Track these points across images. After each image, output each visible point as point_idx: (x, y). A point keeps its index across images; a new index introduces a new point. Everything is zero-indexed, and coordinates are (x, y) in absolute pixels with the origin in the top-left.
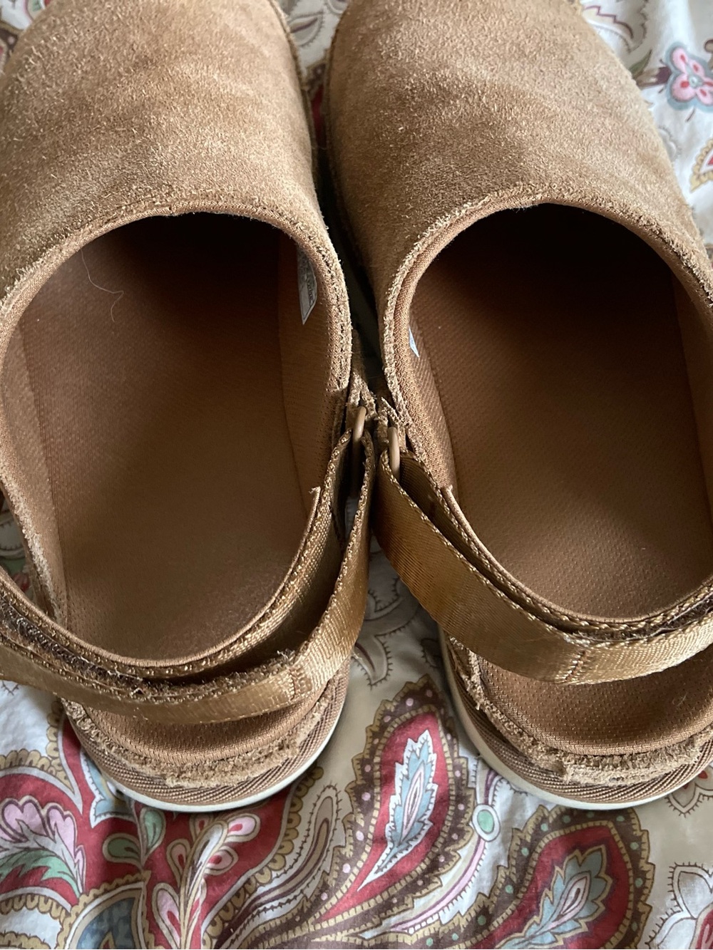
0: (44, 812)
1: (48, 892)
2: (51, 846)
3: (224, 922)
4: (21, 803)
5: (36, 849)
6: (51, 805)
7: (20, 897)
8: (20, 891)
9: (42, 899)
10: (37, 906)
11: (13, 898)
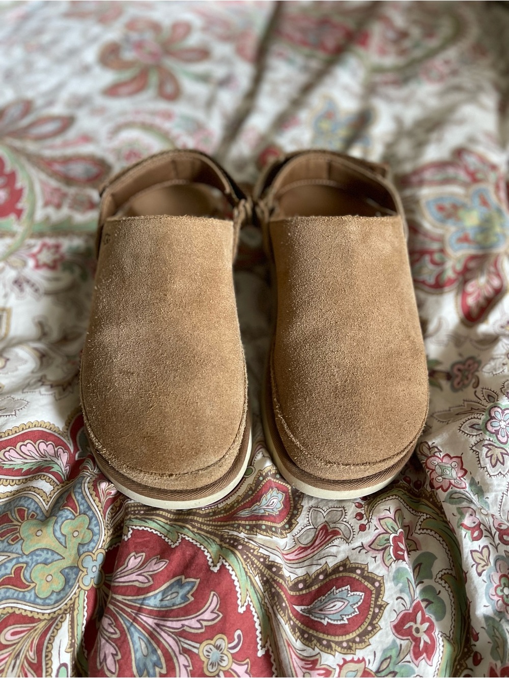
0: (56, 449)
1: (51, 476)
2: (56, 461)
3: (116, 507)
4: (47, 444)
5: (50, 461)
6: (59, 447)
8: (39, 474)
9: (48, 478)
10: (45, 479)
11: (36, 476)
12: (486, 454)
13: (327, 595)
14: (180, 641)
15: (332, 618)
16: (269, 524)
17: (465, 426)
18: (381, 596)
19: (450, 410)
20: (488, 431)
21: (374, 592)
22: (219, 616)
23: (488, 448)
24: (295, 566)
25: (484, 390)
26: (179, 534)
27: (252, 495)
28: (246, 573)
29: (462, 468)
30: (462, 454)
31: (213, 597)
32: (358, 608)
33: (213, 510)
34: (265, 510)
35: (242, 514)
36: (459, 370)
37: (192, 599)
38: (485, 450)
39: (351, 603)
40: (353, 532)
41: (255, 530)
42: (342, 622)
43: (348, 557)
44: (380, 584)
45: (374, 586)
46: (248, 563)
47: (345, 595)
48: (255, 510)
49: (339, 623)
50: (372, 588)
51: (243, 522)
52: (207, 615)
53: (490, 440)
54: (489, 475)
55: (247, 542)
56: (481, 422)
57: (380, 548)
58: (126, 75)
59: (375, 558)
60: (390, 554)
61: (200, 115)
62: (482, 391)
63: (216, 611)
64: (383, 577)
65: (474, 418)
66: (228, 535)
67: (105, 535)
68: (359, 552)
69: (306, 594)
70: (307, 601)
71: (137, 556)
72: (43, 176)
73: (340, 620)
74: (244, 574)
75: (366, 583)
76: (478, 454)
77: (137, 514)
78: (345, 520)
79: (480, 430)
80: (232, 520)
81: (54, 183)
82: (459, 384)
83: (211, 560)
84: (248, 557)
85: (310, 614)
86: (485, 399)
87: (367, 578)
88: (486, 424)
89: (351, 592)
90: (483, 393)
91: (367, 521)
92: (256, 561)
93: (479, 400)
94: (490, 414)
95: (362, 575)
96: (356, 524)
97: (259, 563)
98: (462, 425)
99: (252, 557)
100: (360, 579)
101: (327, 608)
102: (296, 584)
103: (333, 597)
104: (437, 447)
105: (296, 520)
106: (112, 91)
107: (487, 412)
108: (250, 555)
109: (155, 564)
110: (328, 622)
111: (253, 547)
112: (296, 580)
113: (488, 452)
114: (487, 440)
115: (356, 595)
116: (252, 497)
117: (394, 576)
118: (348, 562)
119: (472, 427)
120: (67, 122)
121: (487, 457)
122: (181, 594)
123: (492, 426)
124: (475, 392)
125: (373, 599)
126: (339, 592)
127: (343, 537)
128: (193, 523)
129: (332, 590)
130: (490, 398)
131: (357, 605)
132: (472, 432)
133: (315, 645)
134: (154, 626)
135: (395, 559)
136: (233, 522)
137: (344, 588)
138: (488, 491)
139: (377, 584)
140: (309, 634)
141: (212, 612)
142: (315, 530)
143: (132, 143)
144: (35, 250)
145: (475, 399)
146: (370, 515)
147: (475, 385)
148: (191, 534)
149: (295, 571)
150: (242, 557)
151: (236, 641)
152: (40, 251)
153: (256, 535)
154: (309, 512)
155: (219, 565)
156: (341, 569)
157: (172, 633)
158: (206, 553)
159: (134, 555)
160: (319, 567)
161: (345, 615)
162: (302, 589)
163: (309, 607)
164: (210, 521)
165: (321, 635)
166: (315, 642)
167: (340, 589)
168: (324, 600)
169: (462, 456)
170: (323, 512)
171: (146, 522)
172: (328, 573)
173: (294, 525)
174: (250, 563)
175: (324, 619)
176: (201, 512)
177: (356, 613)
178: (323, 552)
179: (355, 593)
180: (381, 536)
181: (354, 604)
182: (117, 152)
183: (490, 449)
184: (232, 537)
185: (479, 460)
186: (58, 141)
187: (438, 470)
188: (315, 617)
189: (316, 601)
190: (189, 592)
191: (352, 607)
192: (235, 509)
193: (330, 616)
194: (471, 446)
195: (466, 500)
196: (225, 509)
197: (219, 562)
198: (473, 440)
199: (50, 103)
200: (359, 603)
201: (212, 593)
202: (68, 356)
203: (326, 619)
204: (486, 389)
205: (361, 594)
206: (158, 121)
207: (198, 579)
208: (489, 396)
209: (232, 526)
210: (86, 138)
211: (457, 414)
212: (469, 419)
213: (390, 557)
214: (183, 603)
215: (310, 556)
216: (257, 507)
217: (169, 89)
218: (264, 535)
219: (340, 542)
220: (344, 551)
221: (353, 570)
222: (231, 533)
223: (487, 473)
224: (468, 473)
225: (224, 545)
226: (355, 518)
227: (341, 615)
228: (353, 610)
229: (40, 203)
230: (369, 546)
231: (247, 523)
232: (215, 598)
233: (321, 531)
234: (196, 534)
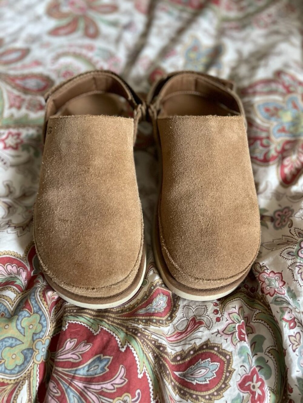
0: (18, 269)
1: (15, 287)
2: (18, 277)
3: (58, 307)
4: (13, 265)
5: (14, 277)
6: (20, 268)
7: (7, 287)
8: (7, 286)
9: (13, 289)
10: (11, 290)
11: (5, 288)
12: (298, 272)
13: (195, 365)
14: (100, 398)
15: (199, 380)
16: (158, 318)
17: (284, 254)
18: (230, 365)
19: (273, 242)
20: (299, 256)
21: (226, 362)
22: (125, 381)
23: (299, 268)
24: (175, 345)
25: (296, 229)
26: (99, 326)
27: (146, 299)
28: (143, 351)
29: (282, 280)
30: (282, 271)
31: (121, 368)
32: (216, 373)
33: (122, 309)
34: (155, 309)
35: (140, 312)
36: (279, 215)
37: (108, 370)
38: (297, 269)
39: (211, 370)
40: (212, 322)
41: (149, 323)
42: (205, 383)
43: (209, 339)
44: (230, 357)
45: (226, 358)
46: (145, 344)
47: (208, 365)
48: (149, 309)
49: (204, 383)
50: (225, 360)
51: (141, 318)
52: (118, 381)
53: (300, 262)
54: (300, 286)
55: (143, 331)
56: (294, 251)
57: (230, 333)
58: (64, 22)
59: (226, 339)
60: (236, 337)
61: (111, 48)
62: (295, 230)
63: (123, 378)
64: (232, 352)
65: (290, 248)
66: (131, 326)
67: (50, 327)
68: (216, 336)
69: (182, 364)
70: (183, 369)
71: (71, 341)
72: (9, 88)
73: (204, 381)
74: (141, 352)
75: (221, 357)
76: (293, 272)
77: (72, 312)
78: (206, 314)
79: (294, 256)
80: (134, 316)
81: (16, 93)
82: (279, 224)
83: (120, 343)
84: (144, 341)
85: (185, 377)
86: (297, 235)
87: (221, 353)
88: (298, 252)
89: (211, 362)
90: (295, 231)
91: (221, 315)
92: (149, 343)
93: (292, 236)
94: (300, 246)
95: (218, 351)
96: (214, 317)
97: (151, 344)
98: (282, 252)
99: (147, 341)
100: (217, 354)
101: (196, 373)
102: (176, 357)
103: (200, 366)
104: (265, 267)
105: (175, 314)
106: (55, 32)
107: (298, 244)
108: (145, 340)
109: (84, 346)
110: (196, 383)
111: (147, 334)
112: (175, 355)
113: (299, 270)
114: (298, 262)
115: (215, 364)
116: (146, 300)
117: (238, 352)
118: (209, 343)
119: (289, 253)
120: (25, 52)
121: (298, 274)
122: (100, 367)
123: (302, 253)
124: (290, 230)
125: (226, 367)
126: (204, 362)
127: (206, 325)
128: (109, 318)
129: (199, 361)
130: (300, 234)
131: (215, 371)
132: (289, 257)
133: (188, 398)
134: (83, 388)
135: (239, 340)
136: (135, 318)
137: (206, 360)
138: (299, 296)
139: (228, 357)
140: (184, 391)
141: (121, 378)
142: (187, 321)
143: (67, 66)
144: (4, 137)
145: (290, 235)
146: (223, 311)
147: (290, 226)
148: (107, 326)
149: (174, 348)
150: (141, 341)
151: (137, 396)
152: (7, 138)
153: (150, 326)
154: (183, 309)
155: (125, 347)
156: (205, 347)
157: (95, 392)
158: (117, 339)
159: (70, 341)
160: (190, 346)
161: (208, 378)
162: (179, 361)
163: (184, 373)
164: (119, 316)
165: (192, 392)
166: (188, 396)
167: (204, 361)
168: (194, 368)
169: (283, 272)
170: (193, 309)
171: (78, 318)
172: (196, 350)
173: (174, 318)
174: (146, 344)
175: (194, 381)
176: (113, 310)
177: (214, 377)
178: (193, 336)
179: (214, 363)
180: (230, 325)
181: (213, 371)
182: (58, 72)
183: (300, 269)
184: (134, 327)
185: (293, 276)
186: (19, 64)
187: (267, 282)
188: (188, 379)
189: (189, 369)
190: (105, 365)
191: (212, 372)
192: (136, 308)
193: (198, 379)
194: (288, 266)
195: (285, 303)
196: (129, 308)
197: (125, 345)
198: (289, 262)
199: (14, 40)
200: (217, 370)
201: (121, 366)
202: (26, 207)
203: (195, 381)
204: (297, 228)
205: (218, 364)
206: (84, 52)
207: (111, 356)
208: (299, 233)
209: (134, 320)
210: (38, 63)
211: (279, 244)
212: (287, 249)
213: (236, 339)
214: (102, 373)
215: (185, 338)
216: (150, 307)
217: (92, 31)
218: (154, 326)
219: (203, 329)
220: (206, 335)
221: (212, 348)
222: (133, 325)
223: (298, 284)
224: (286, 284)
225: (129, 333)
226: (213, 313)
227: (205, 378)
228: (212, 375)
229: (7, 105)
230: (223, 332)
231: (144, 318)
232: (123, 369)
233: (191, 322)
234: (111, 326)
